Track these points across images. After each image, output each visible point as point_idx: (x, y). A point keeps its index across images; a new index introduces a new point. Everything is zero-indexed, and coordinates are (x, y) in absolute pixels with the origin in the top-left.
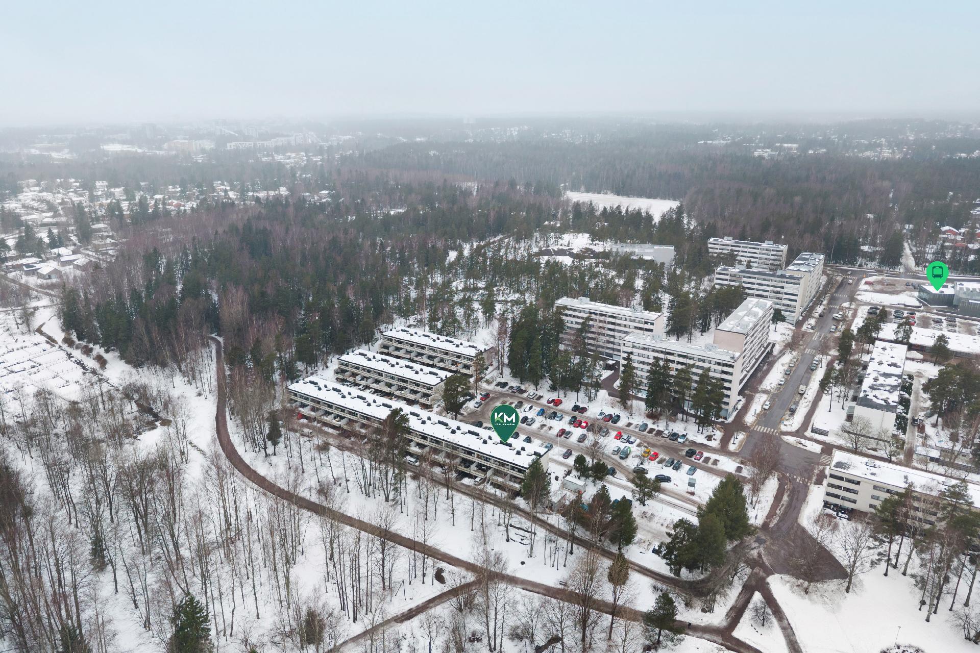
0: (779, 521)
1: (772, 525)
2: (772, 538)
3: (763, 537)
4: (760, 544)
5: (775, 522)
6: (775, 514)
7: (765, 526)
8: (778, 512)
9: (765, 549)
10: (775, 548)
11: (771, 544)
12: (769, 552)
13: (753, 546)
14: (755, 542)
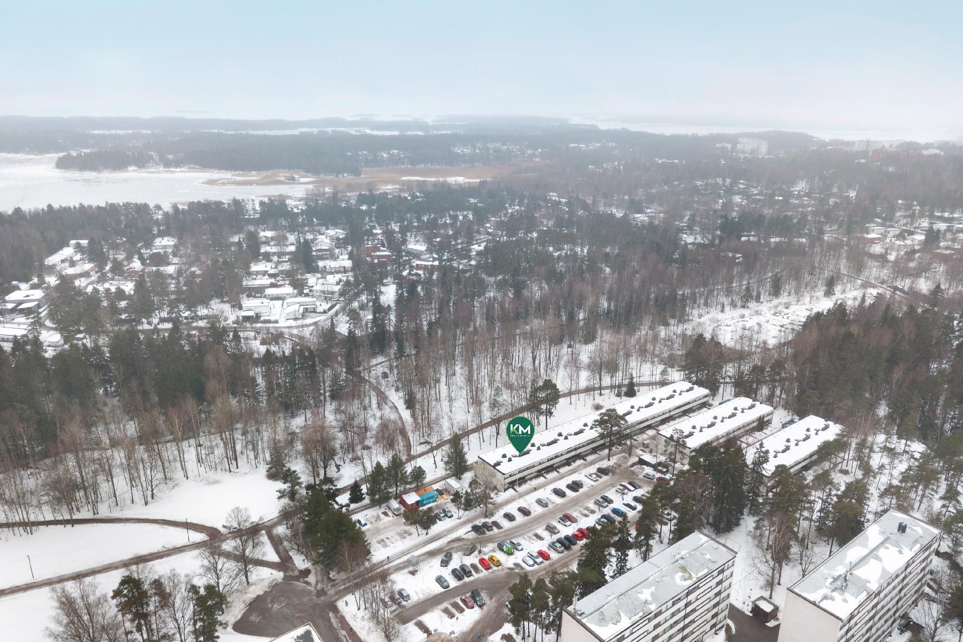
0: (331, 624)
1: (331, 615)
2: (316, 605)
3: (322, 598)
4: (318, 591)
5: (333, 621)
6: (343, 629)
7: (336, 610)
8: (344, 633)
9: (311, 592)
10: (306, 599)
11: (311, 600)
12: (305, 593)
13: (319, 585)
14: (323, 589)
